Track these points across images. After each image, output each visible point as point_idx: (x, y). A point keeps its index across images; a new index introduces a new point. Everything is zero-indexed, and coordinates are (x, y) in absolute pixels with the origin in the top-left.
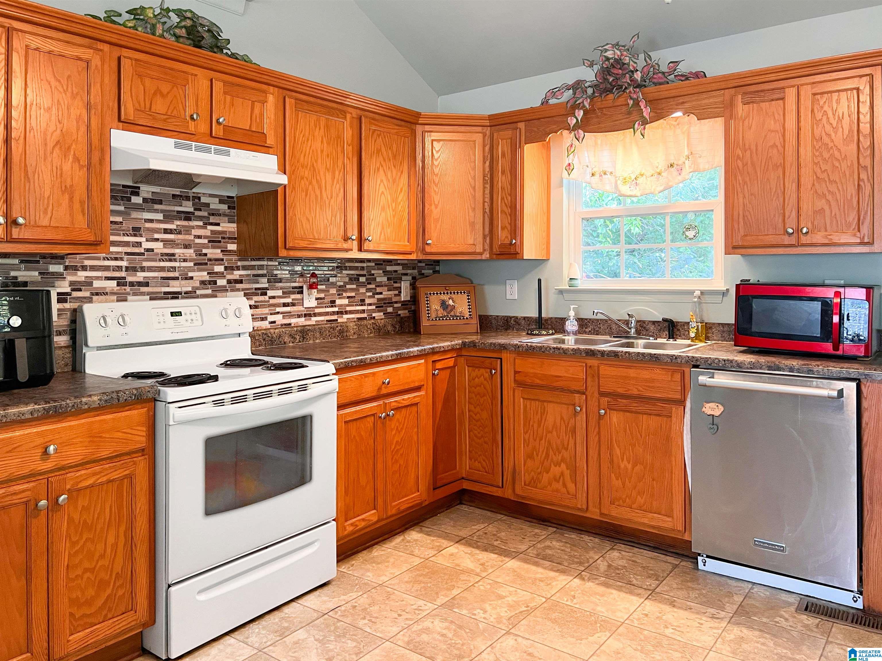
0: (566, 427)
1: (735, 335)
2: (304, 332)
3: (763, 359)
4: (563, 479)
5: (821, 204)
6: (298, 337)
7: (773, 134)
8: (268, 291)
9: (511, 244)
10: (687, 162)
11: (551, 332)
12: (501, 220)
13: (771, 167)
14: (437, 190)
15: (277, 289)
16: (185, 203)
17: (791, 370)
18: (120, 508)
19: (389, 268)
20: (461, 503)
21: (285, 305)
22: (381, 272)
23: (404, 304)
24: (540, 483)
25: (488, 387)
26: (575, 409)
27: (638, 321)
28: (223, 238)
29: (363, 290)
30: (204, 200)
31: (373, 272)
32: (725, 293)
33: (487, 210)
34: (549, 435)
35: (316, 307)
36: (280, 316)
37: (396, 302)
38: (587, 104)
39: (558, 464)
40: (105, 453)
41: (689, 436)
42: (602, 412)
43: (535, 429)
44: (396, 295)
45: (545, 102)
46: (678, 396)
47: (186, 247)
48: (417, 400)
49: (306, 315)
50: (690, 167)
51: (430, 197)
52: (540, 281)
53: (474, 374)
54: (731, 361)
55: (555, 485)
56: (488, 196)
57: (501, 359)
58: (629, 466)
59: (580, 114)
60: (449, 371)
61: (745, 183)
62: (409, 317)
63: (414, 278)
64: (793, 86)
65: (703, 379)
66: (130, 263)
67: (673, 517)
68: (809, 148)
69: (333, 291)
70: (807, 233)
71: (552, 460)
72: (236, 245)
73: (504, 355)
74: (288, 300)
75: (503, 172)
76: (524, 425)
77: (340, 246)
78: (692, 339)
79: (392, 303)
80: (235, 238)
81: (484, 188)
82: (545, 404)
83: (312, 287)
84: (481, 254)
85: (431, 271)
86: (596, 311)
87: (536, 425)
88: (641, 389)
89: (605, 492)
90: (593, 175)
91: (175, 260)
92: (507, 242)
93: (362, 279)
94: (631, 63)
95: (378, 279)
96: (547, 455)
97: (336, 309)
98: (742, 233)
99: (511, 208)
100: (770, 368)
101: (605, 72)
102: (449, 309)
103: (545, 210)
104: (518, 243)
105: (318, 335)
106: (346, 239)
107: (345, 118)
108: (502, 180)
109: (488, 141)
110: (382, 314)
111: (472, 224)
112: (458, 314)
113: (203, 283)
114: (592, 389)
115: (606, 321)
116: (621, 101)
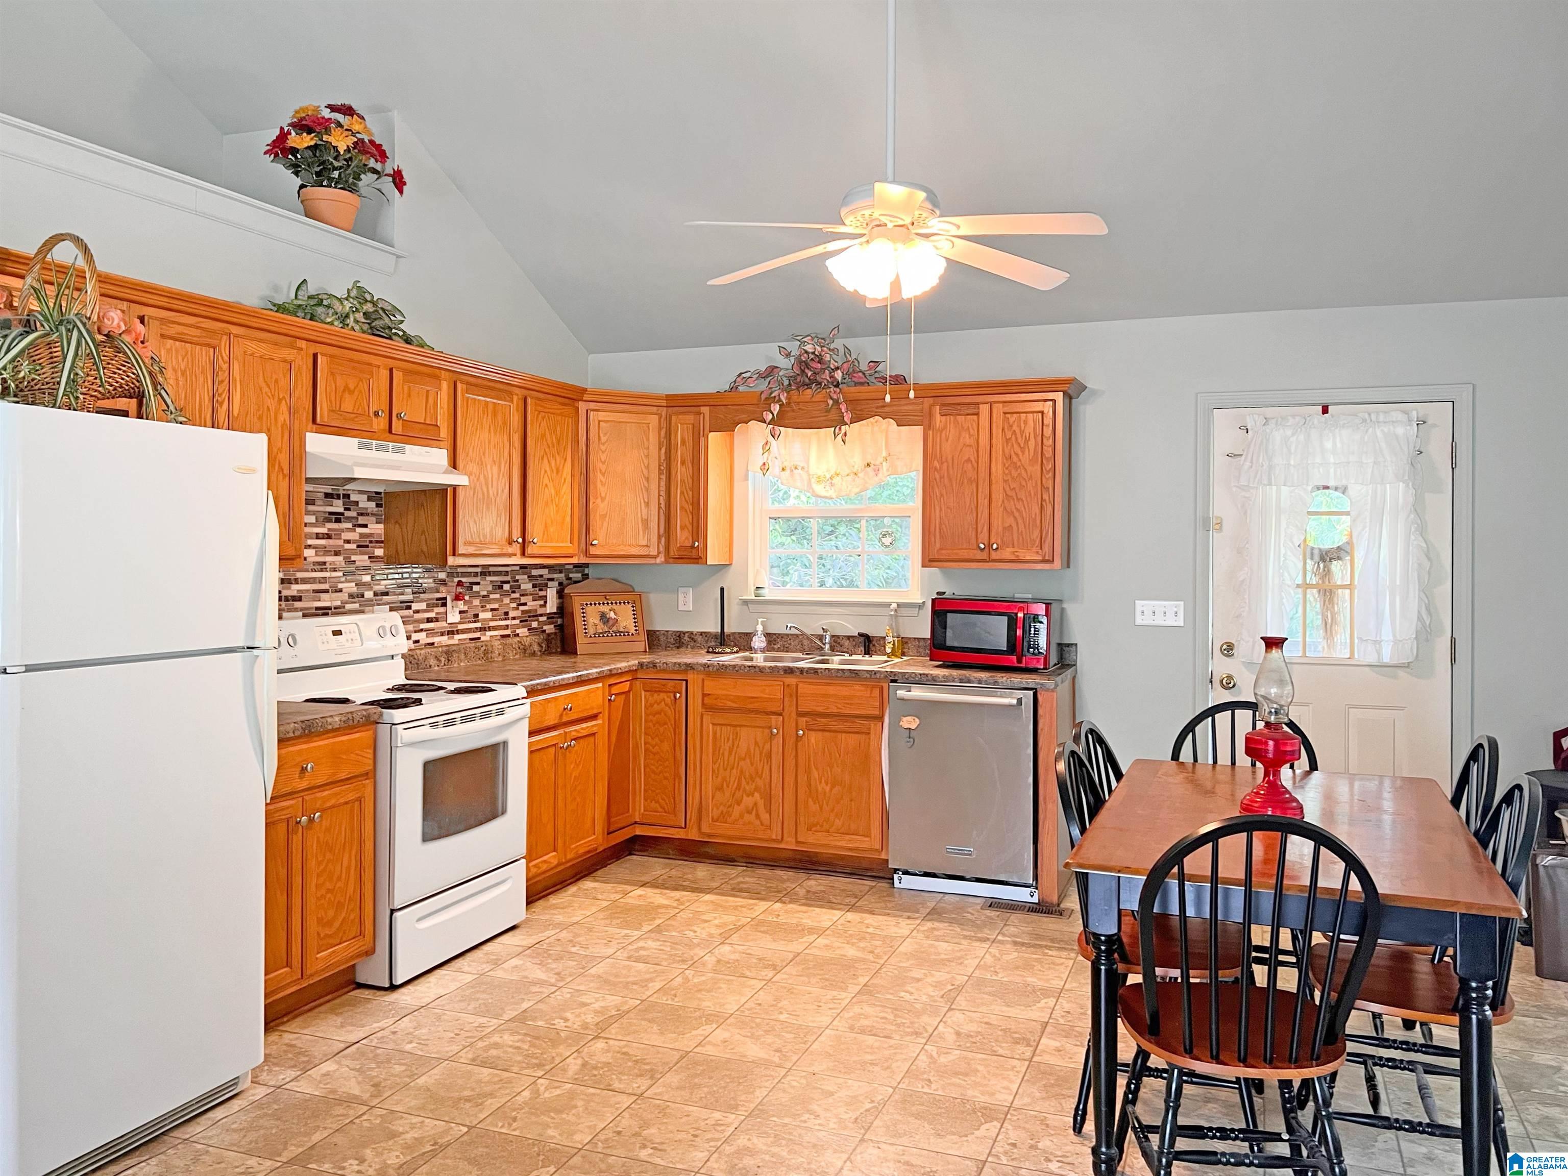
0: (761, 754)
1: (931, 650)
2: (449, 653)
3: (955, 673)
4: (757, 810)
5: (1010, 521)
6: (443, 660)
7: (968, 448)
8: (413, 605)
9: (692, 547)
10: (884, 464)
11: (735, 649)
12: (680, 519)
13: (966, 481)
14: (604, 480)
15: (422, 601)
16: (335, 502)
17: (980, 682)
18: (352, 831)
19: (535, 572)
20: (630, 854)
21: (429, 620)
22: (526, 577)
23: (550, 616)
24: (730, 816)
25: (670, 713)
26: (771, 732)
27: (833, 636)
28: (371, 542)
29: (506, 600)
30: (353, 498)
31: (517, 577)
32: (921, 606)
33: (663, 506)
34: (742, 763)
35: (460, 623)
36: (424, 634)
37: (541, 615)
38: (783, 399)
39: (751, 794)
40: (343, 776)
41: (887, 752)
42: (801, 732)
43: (726, 758)
44: (541, 606)
45: (733, 388)
46: (877, 712)
47: (337, 553)
48: (595, 730)
49: (449, 633)
50: (888, 470)
51: (596, 487)
52: (722, 589)
53: (651, 700)
54: (927, 675)
55: (747, 817)
56: (663, 488)
57: (687, 681)
58: (828, 789)
59: (776, 408)
60: (623, 697)
61: (942, 495)
62: (555, 633)
63: (560, 584)
64: (986, 403)
65: (901, 693)
66: (285, 575)
67: (870, 837)
68: (1000, 466)
69: (476, 602)
70: (997, 549)
71: (745, 790)
72: (382, 550)
73: (690, 677)
74: (432, 615)
75: (683, 463)
76: (713, 754)
77: (505, 551)
78: (888, 655)
79: (536, 616)
80: (382, 542)
81: (660, 479)
82: (738, 729)
83: (458, 598)
84: (655, 557)
85: (580, 575)
86: (789, 625)
87: (726, 754)
88: (840, 706)
89: (802, 819)
90: (783, 469)
91: (326, 570)
92: (688, 543)
93: (506, 587)
94: (832, 361)
95: (523, 587)
96: (739, 785)
97: (479, 625)
98: (938, 546)
99: (692, 504)
100: (961, 681)
101: (803, 364)
102: (611, 622)
103: (728, 508)
104: (701, 546)
105: (463, 656)
106: (510, 542)
107: (512, 401)
108: (681, 472)
109: (664, 424)
110: (526, 630)
111: (646, 523)
112: (621, 630)
113: (351, 596)
114: (790, 710)
115: (797, 636)
116: (818, 397)
